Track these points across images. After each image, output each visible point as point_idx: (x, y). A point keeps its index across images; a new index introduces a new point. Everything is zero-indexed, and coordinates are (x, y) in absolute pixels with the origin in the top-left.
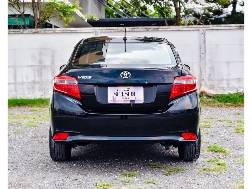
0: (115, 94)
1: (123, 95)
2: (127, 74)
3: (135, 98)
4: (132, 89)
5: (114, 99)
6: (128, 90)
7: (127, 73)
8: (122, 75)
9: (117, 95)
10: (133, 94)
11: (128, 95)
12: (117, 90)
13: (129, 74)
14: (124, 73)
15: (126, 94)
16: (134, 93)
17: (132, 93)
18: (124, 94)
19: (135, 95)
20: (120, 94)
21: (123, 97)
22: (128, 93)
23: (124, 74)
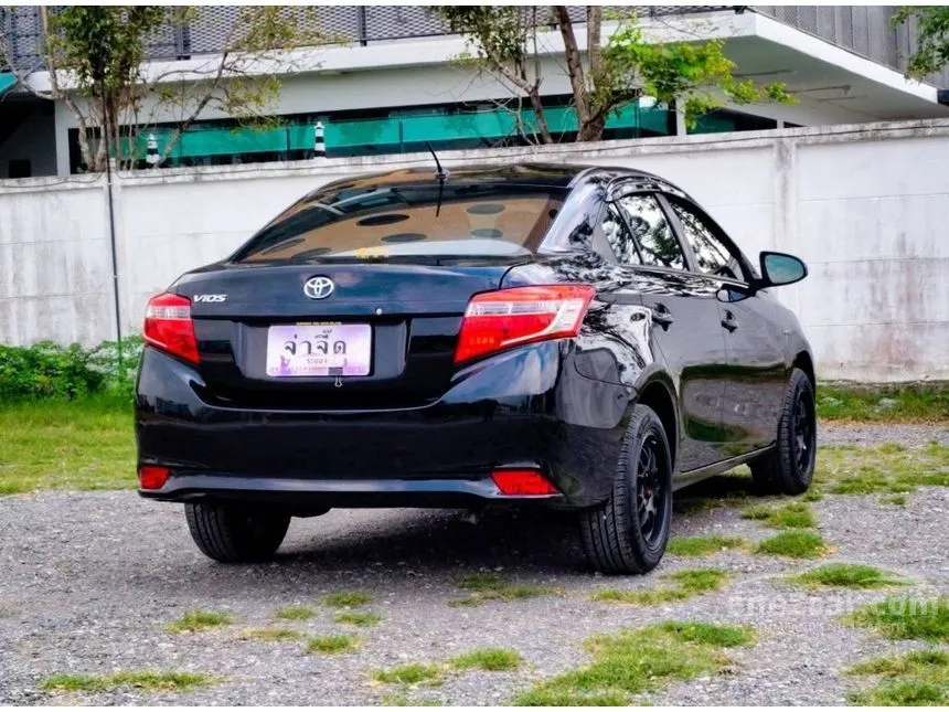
0: (288, 348)
1: (310, 352)
2: (321, 286)
3: (345, 360)
4: (336, 331)
5: (284, 365)
6: (326, 337)
7: (324, 282)
8: (309, 288)
9: (294, 351)
10: (340, 348)
11: (325, 351)
12: (296, 336)
13: (330, 286)
14: (313, 283)
15: (320, 347)
16: (342, 345)
17: (339, 344)
18: (314, 349)
19: (344, 352)
20: (302, 349)
21: (310, 357)
22: (326, 344)
23: (315, 287)
